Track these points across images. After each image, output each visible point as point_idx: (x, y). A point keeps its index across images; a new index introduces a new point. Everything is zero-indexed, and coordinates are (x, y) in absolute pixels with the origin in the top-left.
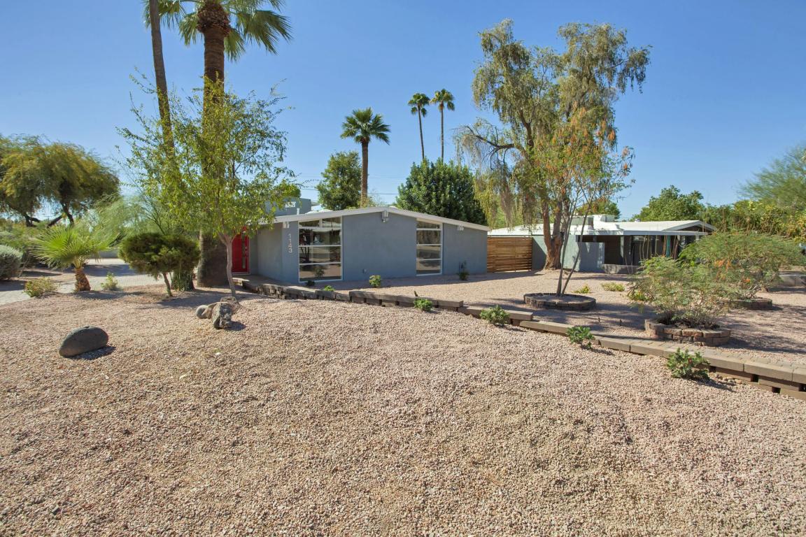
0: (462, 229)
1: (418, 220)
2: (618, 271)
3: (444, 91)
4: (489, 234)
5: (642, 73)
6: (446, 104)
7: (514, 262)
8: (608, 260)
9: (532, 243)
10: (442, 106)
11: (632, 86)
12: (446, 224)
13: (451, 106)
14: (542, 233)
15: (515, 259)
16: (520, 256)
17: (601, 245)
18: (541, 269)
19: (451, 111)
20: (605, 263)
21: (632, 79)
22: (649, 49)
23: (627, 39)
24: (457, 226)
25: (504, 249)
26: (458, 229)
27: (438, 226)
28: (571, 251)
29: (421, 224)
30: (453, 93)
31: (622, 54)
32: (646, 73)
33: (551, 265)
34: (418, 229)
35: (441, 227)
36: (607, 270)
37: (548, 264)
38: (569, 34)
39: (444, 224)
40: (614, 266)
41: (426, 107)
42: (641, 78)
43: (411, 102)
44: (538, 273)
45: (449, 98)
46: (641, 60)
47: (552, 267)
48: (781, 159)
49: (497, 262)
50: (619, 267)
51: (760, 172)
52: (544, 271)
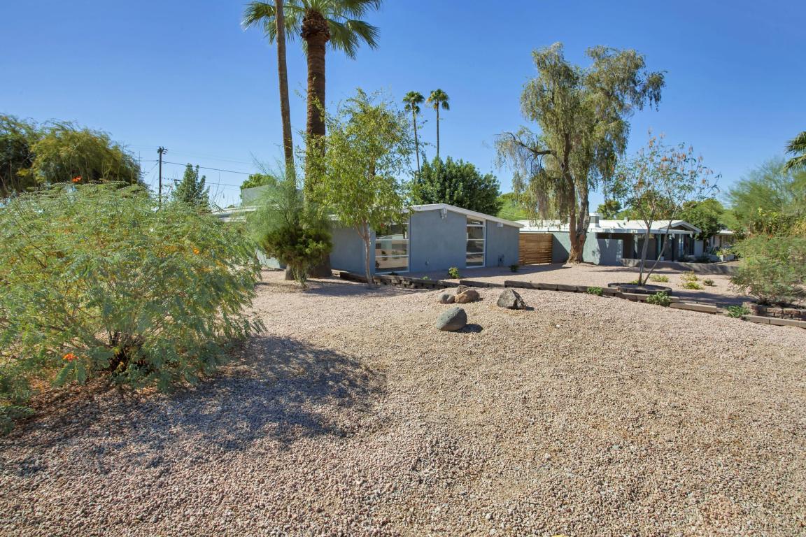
0: (502, 226)
1: (468, 217)
2: (636, 263)
3: (439, 92)
4: (521, 229)
5: (658, 94)
6: (441, 103)
7: (538, 256)
8: (626, 255)
9: (552, 239)
10: (437, 105)
11: (651, 105)
12: (490, 221)
13: (446, 106)
14: (568, 230)
15: (539, 253)
16: (543, 251)
17: (620, 241)
18: (565, 262)
19: (446, 111)
20: (624, 257)
21: (651, 99)
22: (664, 74)
23: (646, 64)
24: (497, 223)
25: (532, 244)
26: (498, 226)
27: (481, 223)
28: (591, 247)
29: (469, 221)
30: (448, 94)
31: (642, 76)
32: (662, 94)
33: (575, 259)
34: (468, 225)
35: (485, 224)
36: (625, 263)
37: (572, 258)
38: (596, 55)
39: (487, 220)
40: (632, 260)
41: (419, 105)
42: (657, 98)
43: (406, 100)
44: (564, 266)
45: (445, 98)
46: (657, 83)
47: (577, 260)
48: (757, 170)
49: (526, 256)
50: (637, 261)
51: (739, 180)
52: (568, 264)
